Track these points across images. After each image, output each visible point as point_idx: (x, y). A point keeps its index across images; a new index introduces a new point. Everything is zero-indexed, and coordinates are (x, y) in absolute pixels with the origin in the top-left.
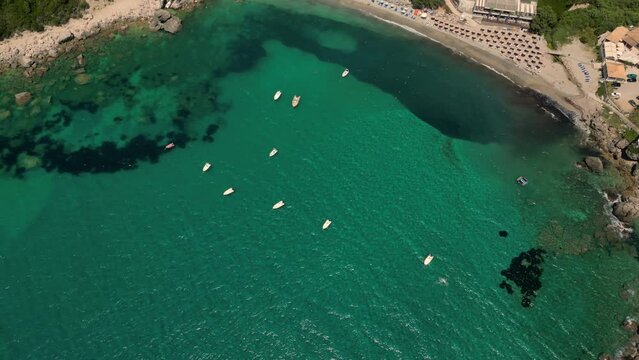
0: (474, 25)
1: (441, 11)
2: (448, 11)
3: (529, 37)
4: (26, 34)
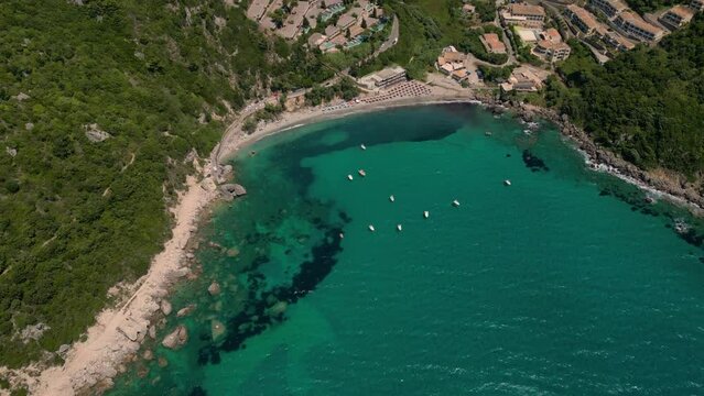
0: (383, 92)
1: (362, 95)
2: (366, 93)
3: (410, 83)
4: (157, 257)
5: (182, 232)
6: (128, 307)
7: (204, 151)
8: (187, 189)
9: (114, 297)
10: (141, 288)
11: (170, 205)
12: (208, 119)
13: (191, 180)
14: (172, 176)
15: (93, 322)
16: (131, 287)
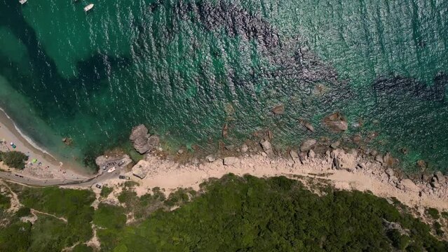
5: (215, 169)
6: (323, 175)
7: (88, 196)
8: (156, 189)
9: (321, 190)
10: (299, 174)
11: (193, 192)
12: (25, 212)
13: (140, 191)
14: (151, 209)
15: (356, 192)
16: (304, 182)
